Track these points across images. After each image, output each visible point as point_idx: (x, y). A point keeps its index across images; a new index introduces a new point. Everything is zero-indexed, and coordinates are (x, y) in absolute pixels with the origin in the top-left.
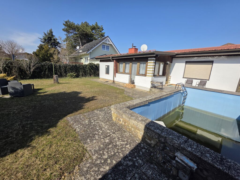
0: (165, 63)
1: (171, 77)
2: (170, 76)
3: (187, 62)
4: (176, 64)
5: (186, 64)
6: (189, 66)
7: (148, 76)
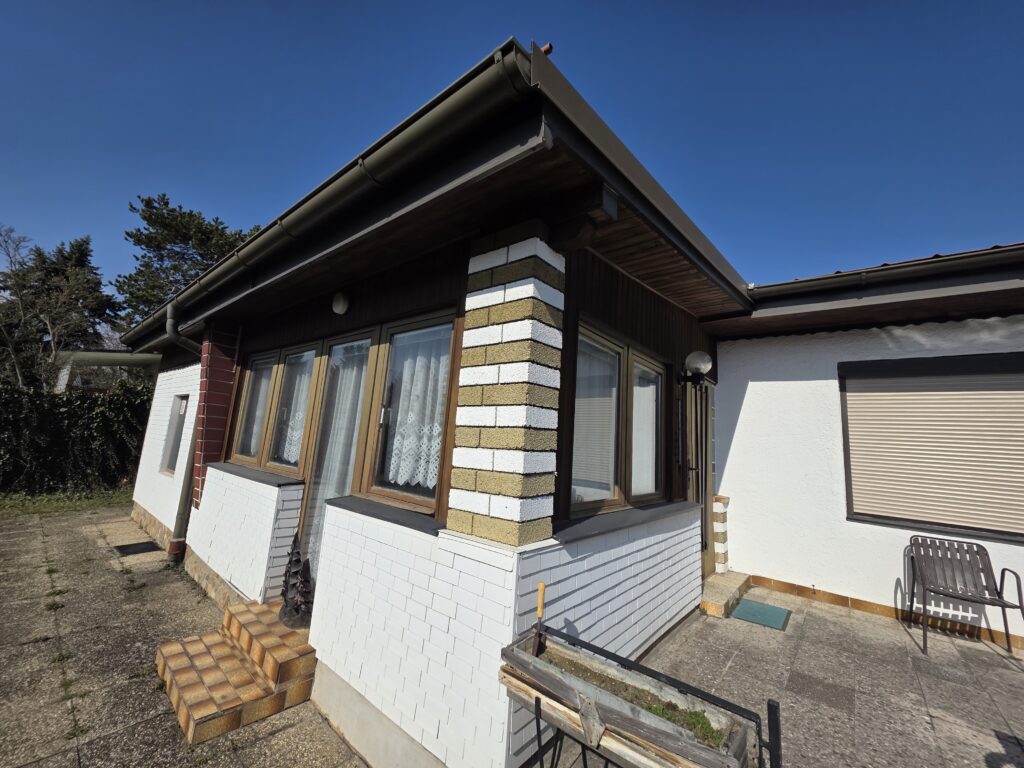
0: (668, 367)
1: (730, 510)
2: (722, 493)
3: (850, 375)
4: (753, 387)
5: (843, 389)
6: (876, 404)
7: (474, 523)
